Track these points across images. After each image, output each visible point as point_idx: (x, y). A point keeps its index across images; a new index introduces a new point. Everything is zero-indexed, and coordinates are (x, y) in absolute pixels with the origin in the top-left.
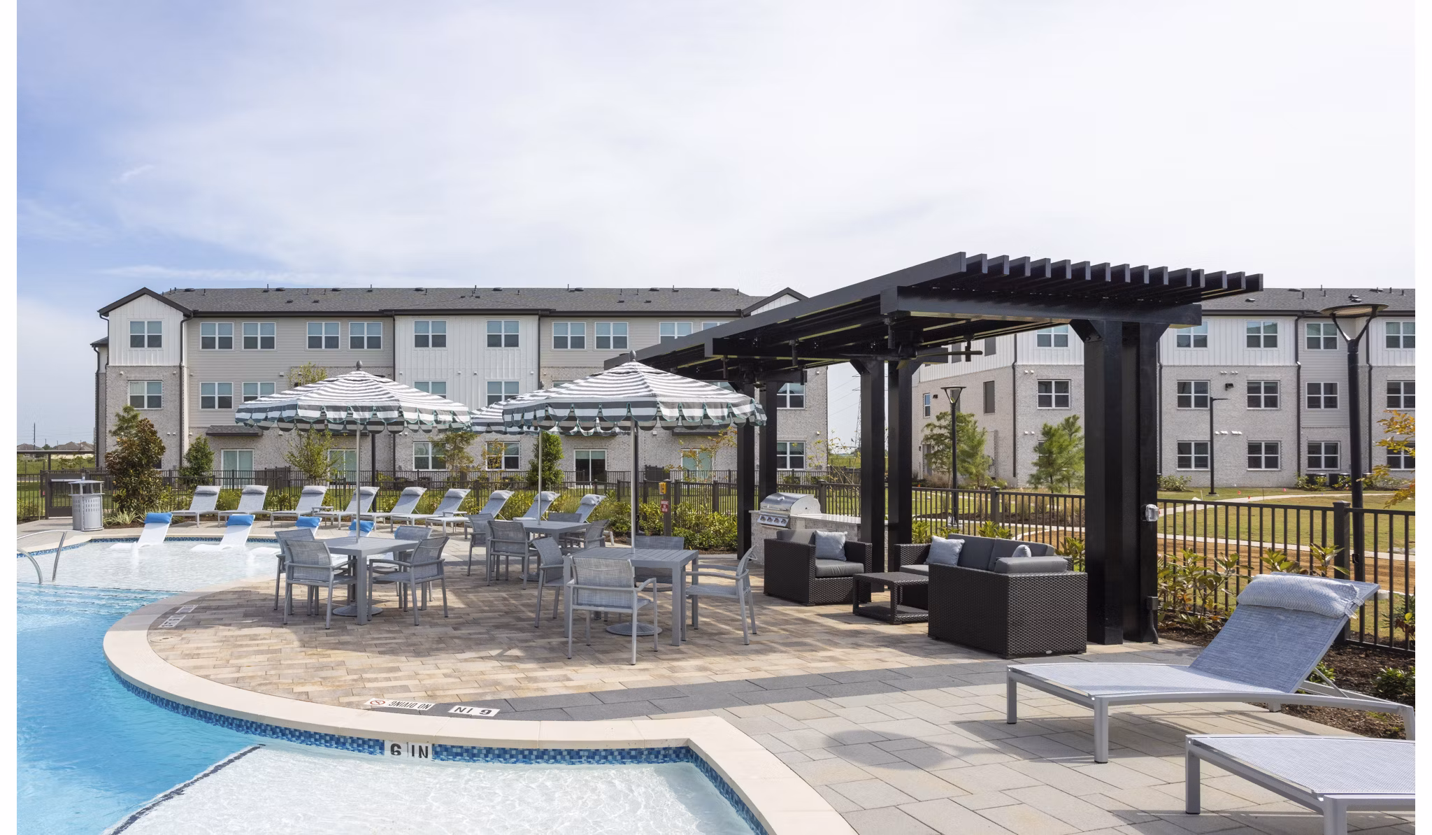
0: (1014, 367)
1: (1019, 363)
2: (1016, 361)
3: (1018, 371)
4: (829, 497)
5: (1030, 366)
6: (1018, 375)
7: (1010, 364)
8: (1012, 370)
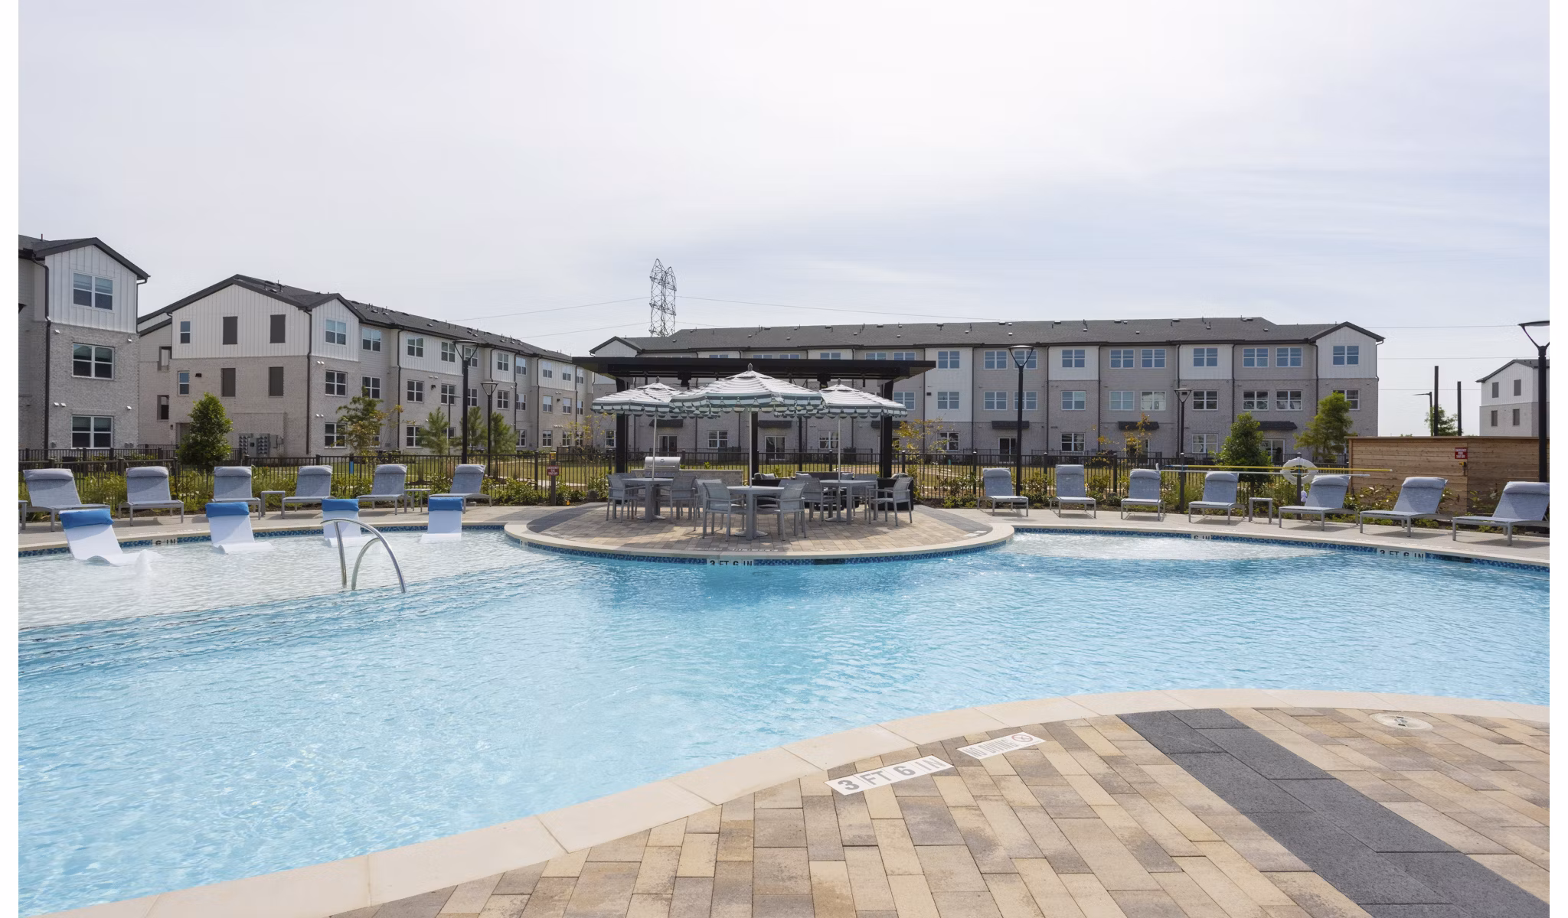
0: (309, 357)
1: (313, 354)
2: (310, 352)
3: (312, 360)
4: (183, 477)
5: (322, 357)
6: (313, 364)
7: (306, 354)
8: (307, 360)
